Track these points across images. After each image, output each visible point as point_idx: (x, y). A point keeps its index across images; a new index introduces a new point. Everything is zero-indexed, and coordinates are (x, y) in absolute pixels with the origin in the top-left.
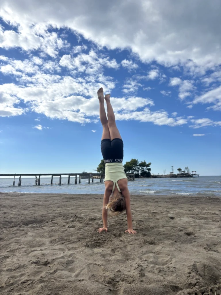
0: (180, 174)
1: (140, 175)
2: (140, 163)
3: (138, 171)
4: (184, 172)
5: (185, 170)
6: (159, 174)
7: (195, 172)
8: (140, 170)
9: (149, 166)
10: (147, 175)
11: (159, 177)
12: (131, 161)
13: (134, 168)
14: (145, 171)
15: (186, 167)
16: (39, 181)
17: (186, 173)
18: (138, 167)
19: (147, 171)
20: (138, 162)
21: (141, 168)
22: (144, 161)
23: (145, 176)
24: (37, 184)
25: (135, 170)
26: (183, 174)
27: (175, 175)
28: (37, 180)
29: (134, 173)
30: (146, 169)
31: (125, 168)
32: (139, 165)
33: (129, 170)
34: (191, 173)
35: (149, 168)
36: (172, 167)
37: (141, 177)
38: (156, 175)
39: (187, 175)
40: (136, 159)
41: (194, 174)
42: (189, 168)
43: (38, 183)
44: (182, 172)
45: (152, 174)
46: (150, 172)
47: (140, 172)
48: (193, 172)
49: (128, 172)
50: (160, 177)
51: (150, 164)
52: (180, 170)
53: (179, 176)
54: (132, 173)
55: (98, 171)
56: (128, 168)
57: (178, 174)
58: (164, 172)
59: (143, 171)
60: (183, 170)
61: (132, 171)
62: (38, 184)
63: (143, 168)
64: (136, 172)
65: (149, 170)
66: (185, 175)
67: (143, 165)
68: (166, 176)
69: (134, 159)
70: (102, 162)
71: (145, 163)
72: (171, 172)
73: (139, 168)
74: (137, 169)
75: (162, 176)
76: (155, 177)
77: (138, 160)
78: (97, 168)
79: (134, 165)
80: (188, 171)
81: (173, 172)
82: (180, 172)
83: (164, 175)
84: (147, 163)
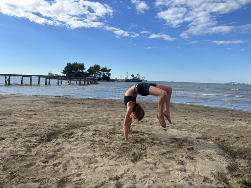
0: (133, 79)
1: (101, 78)
2: (102, 68)
3: (100, 75)
4: (136, 77)
5: (137, 76)
6: (116, 78)
7: (144, 78)
8: (102, 74)
9: (109, 72)
10: (107, 79)
11: (116, 81)
12: (95, 66)
13: (96, 72)
14: (105, 75)
15: (138, 74)
16: (9, 80)
17: (138, 79)
18: (100, 71)
19: (107, 75)
20: (100, 67)
21: (102, 73)
22: (106, 67)
23: (106, 80)
24: (6, 84)
25: (97, 74)
26: (135, 79)
27: (129, 80)
28: (7, 80)
29: (97, 77)
30: (106, 74)
31: (89, 72)
32: (101, 70)
33: (92, 74)
34: (141, 79)
35: (109, 73)
36: (127, 73)
37: (102, 80)
38: (114, 79)
39: (138, 80)
40: (99, 65)
41: (143, 80)
42: (140, 75)
43: (8, 82)
44: (135, 77)
45: (111, 78)
46: (110, 76)
47: (101, 76)
48: (142, 78)
49: (91, 76)
50: (118, 81)
51: (110, 70)
52: (133, 76)
53: (132, 80)
54: (95, 77)
55: (64, 73)
56: (91, 72)
57: (131, 79)
58: (121, 77)
59: (104, 75)
60: (135, 76)
61: (94, 75)
62: (8, 84)
63: (105, 73)
64: (98, 76)
65: (109, 74)
66: (136, 80)
67: (105, 70)
68: (122, 81)
69: (97, 64)
70: (67, 65)
71: (106, 68)
72: (126, 77)
73: (100, 73)
74: (99, 73)
75: (119, 80)
76: (113, 80)
77: (101, 66)
78: (63, 71)
79: (96, 70)
80: (139, 77)
81: (128, 77)
82: (133, 78)
83: (120, 79)
84: (108, 69)
